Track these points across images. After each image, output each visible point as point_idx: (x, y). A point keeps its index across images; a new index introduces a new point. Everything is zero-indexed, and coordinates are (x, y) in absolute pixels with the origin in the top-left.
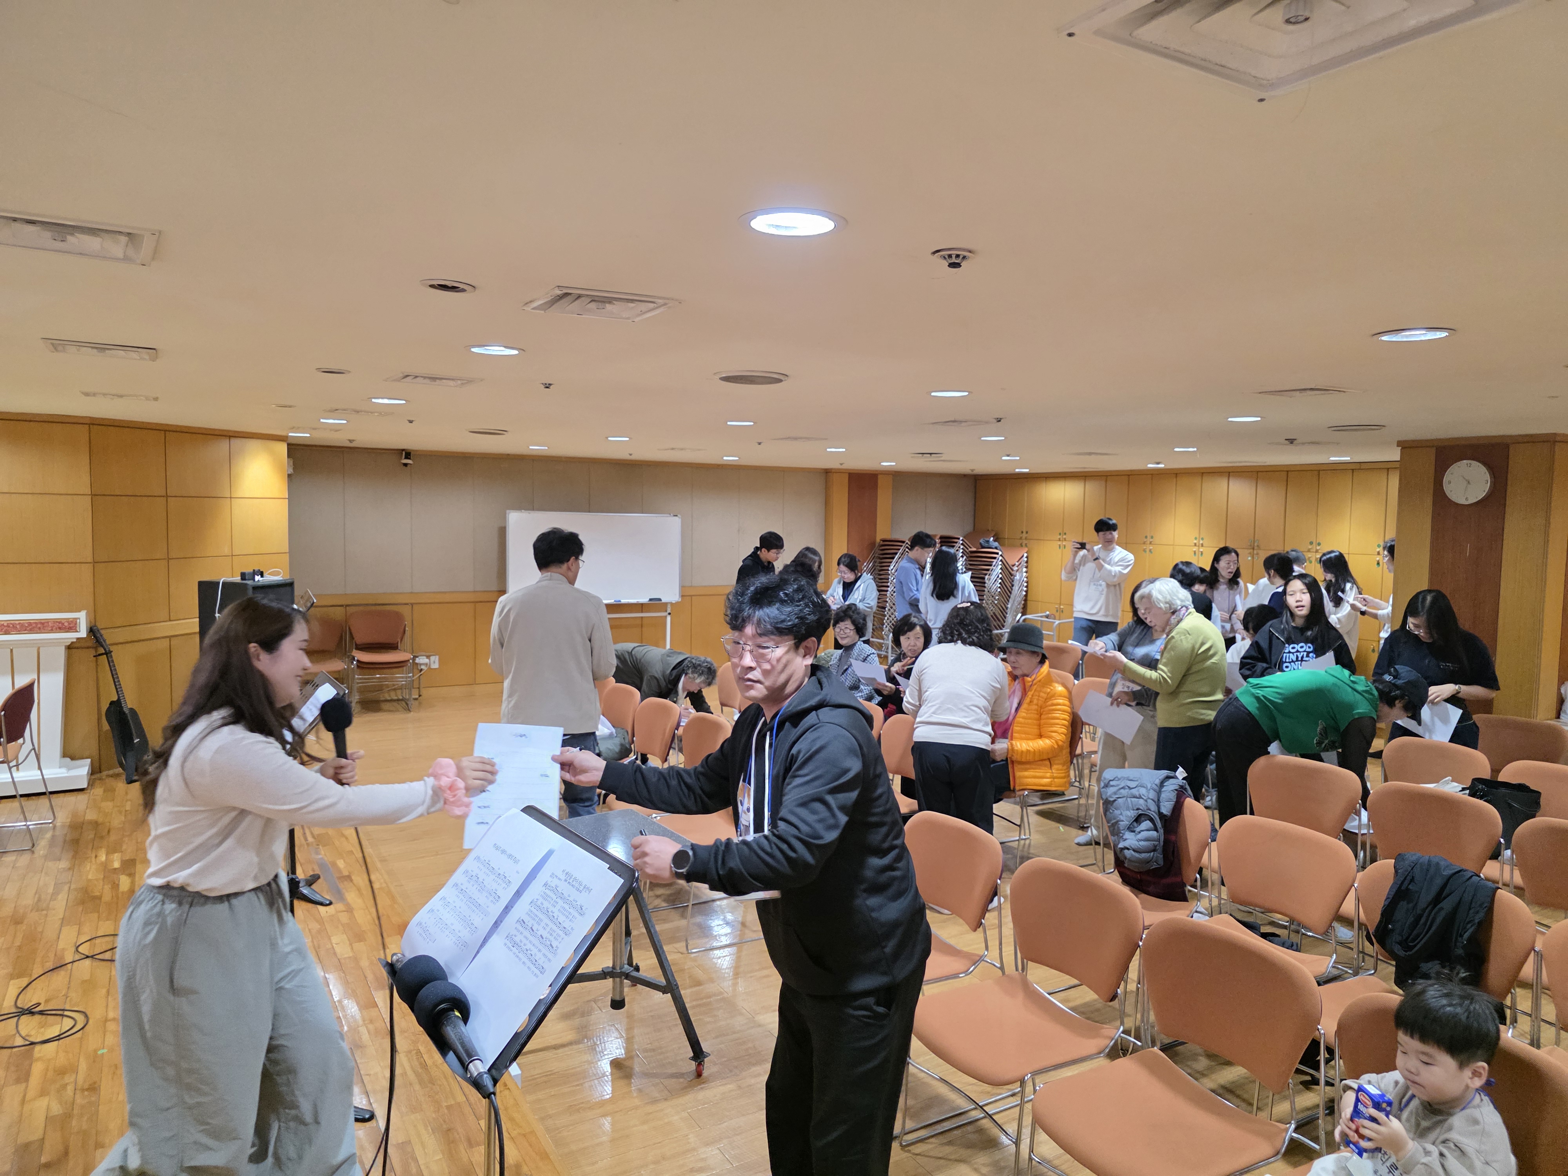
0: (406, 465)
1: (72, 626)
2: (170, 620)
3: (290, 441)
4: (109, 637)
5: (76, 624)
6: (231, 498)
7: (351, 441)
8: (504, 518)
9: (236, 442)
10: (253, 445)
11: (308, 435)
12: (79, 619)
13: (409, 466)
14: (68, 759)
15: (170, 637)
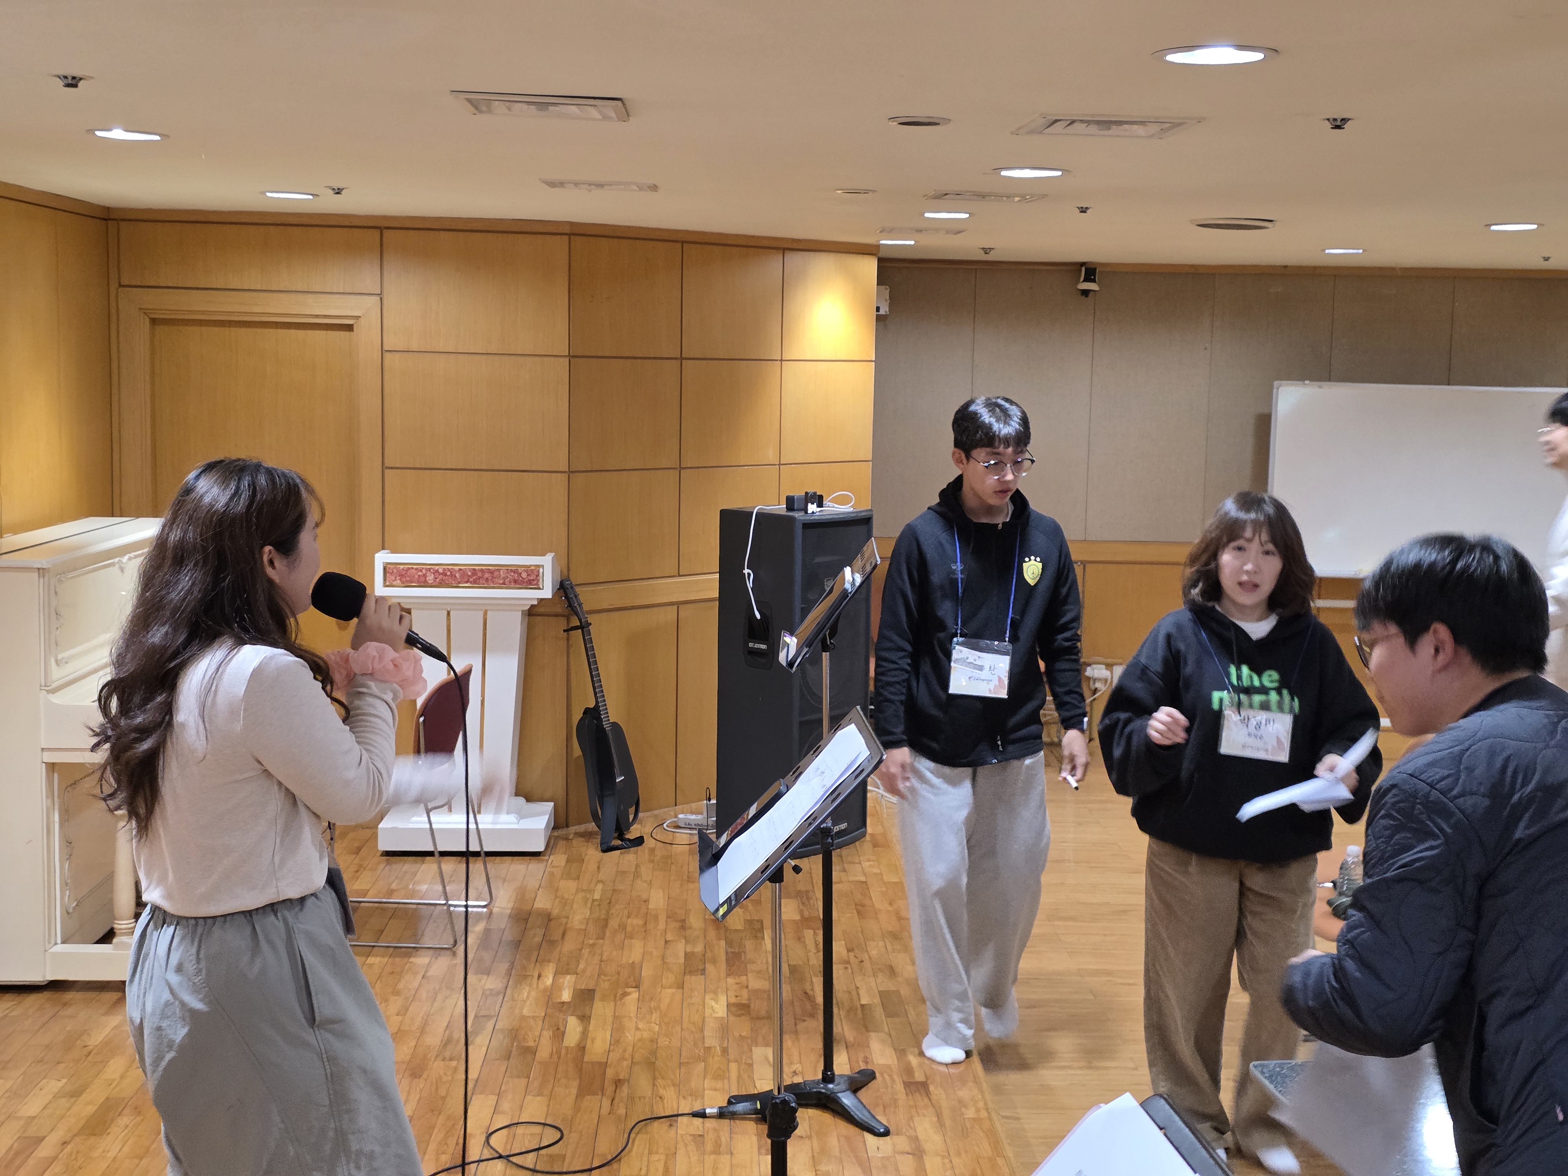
0: (1086, 293)
1: (530, 579)
2: (680, 576)
3: (882, 254)
4: (588, 598)
5: (538, 575)
6: (781, 360)
7: (986, 251)
8: (1268, 398)
9: (794, 260)
10: (823, 263)
11: (912, 243)
12: (543, 566)
13: (1091, 294)
14: (522, 800)
15: (678, 604)
